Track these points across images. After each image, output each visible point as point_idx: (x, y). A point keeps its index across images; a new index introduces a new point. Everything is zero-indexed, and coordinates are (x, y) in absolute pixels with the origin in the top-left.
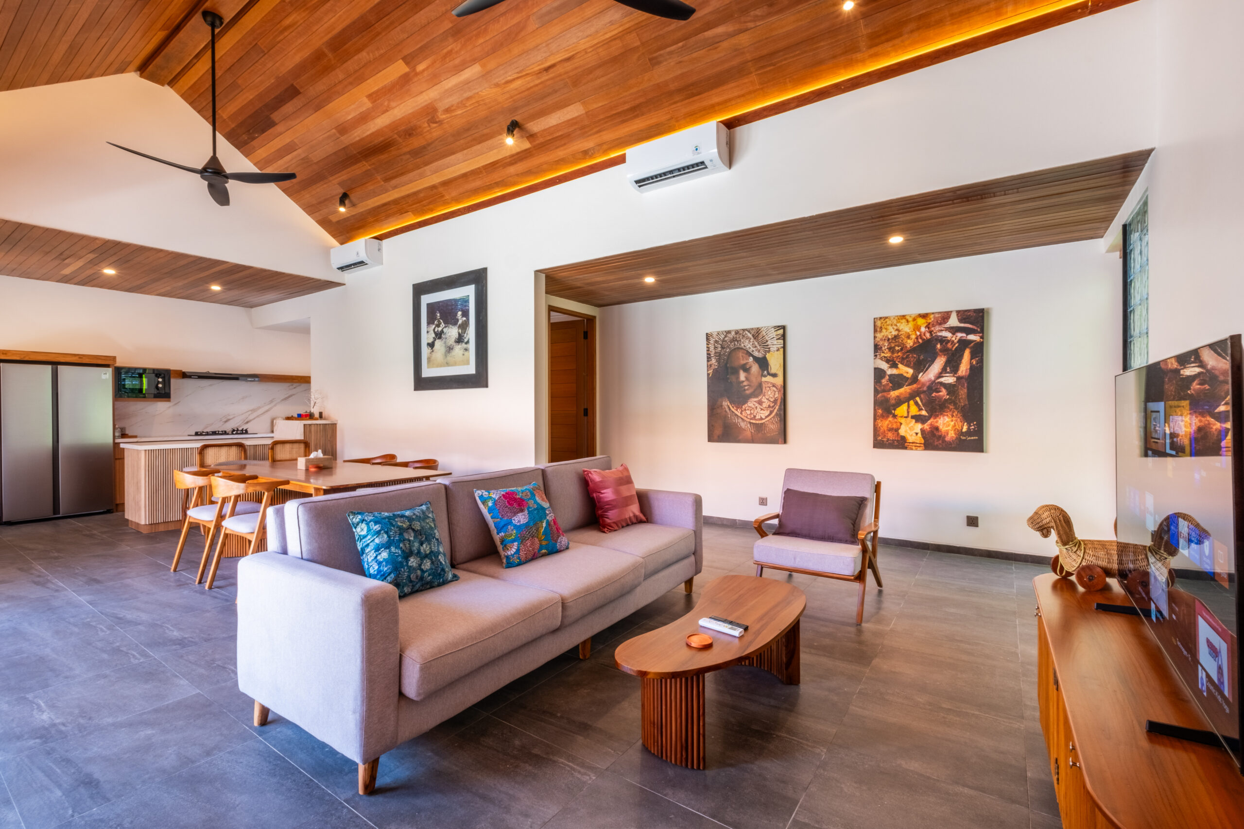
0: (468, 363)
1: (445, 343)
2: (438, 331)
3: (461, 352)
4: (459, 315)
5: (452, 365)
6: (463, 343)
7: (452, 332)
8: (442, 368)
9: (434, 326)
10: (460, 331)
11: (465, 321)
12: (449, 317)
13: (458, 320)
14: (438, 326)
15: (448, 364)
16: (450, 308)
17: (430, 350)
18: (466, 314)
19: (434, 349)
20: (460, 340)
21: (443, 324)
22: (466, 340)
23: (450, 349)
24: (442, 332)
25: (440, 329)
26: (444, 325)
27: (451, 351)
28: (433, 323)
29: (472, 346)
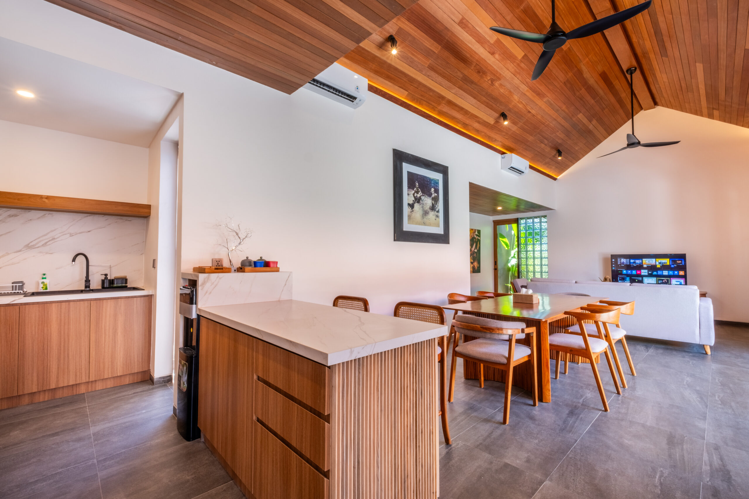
0: (438, 226)
1: (423, 207)
2: (417, 196)
3: (434, 217)
4: (432, 191)
5: (428, 225)
6: (435, 212)
7: (428, 201)
8: (421, 226)
9: (413, 192)
10: (433, 202)
11: (436, 196)
12: (425, 189)
13: (431, 194)
14: (417, 192)
15: (424, 224)
16: (426, 183)
17: (410, 210)
18: (437, 191)
19: (413, 209)
20: (433, 208)
21: (420, 192)
22: (437, 210)
23: (426, 213)
24: (420, 198)
25: (418, 196)
26: (421, 194)
27: (427, 215)
28: (413, 189)
29: (441, 214)
